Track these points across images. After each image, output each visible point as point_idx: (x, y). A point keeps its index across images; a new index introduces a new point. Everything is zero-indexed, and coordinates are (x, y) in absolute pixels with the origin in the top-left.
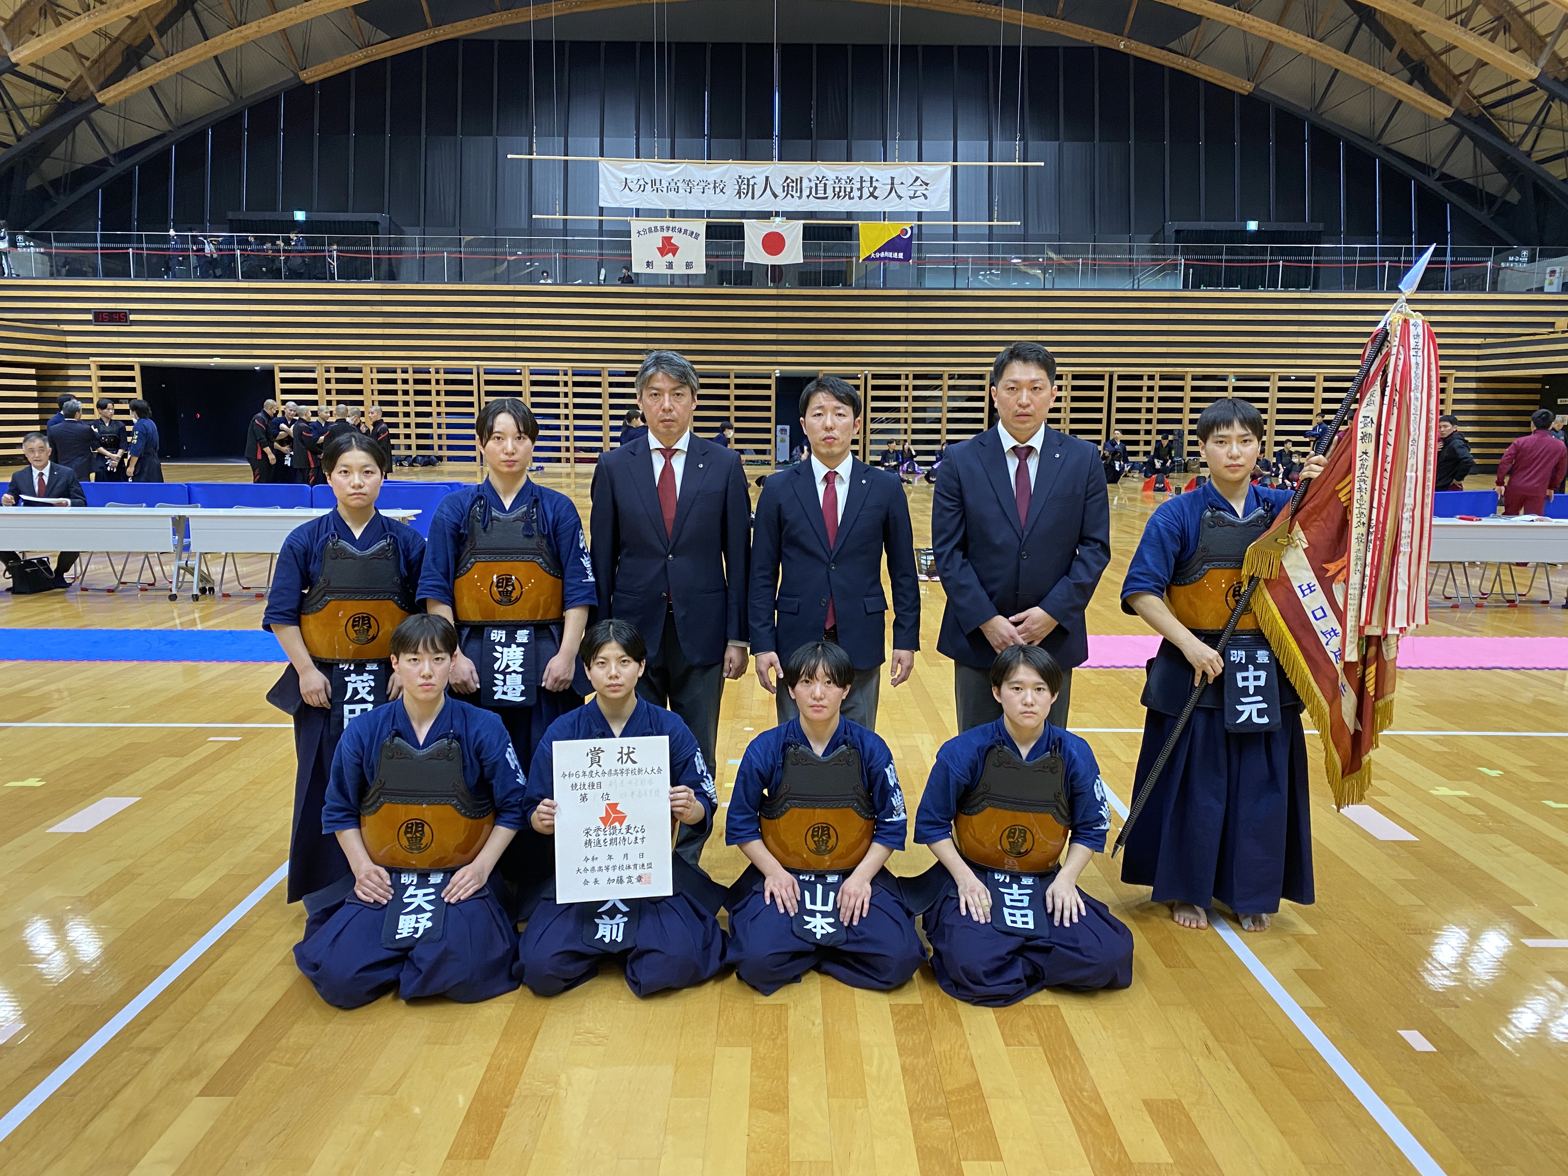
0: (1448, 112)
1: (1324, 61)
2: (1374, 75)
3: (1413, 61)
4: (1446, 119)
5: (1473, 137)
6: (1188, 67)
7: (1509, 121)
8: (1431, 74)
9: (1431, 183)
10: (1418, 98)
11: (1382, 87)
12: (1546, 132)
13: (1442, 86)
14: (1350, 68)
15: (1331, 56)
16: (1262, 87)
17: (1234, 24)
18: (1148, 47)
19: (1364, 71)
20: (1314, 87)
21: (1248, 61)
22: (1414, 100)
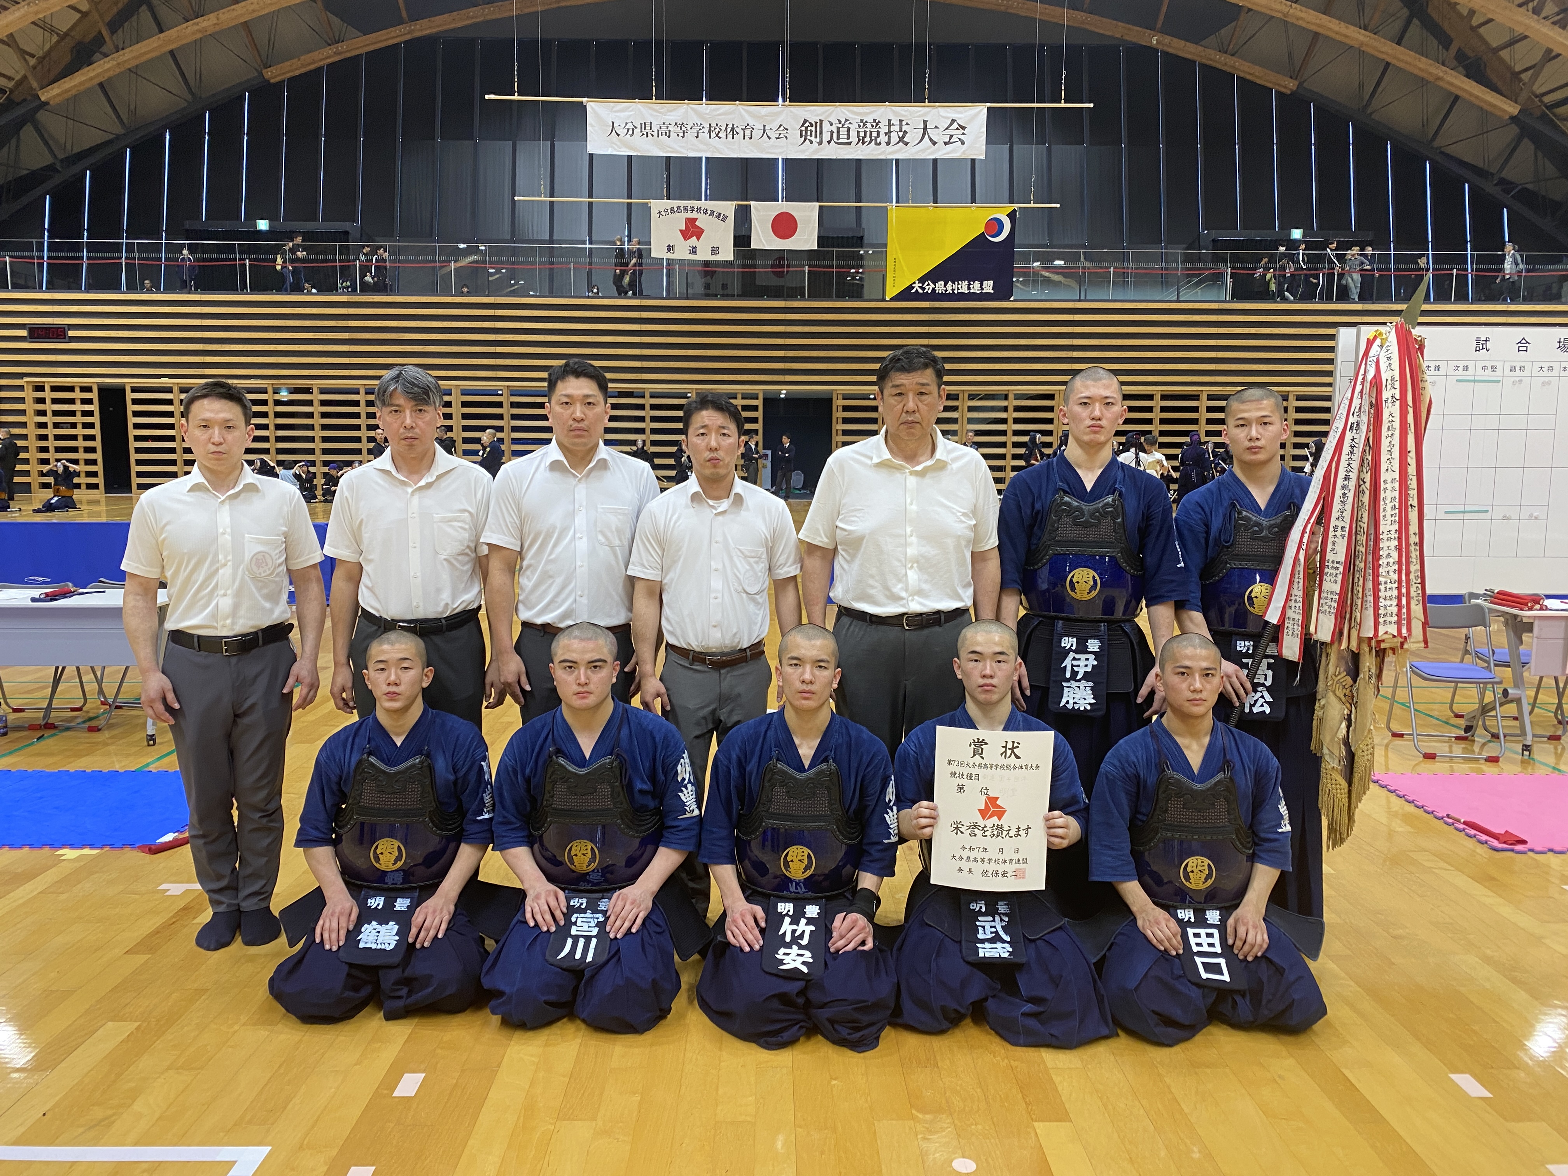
1: (1374, 53)
2: (1434, 71)
4: (1511, 118)
5: (1535, 139)
6: (1224, 64)
8: (1490, 71)
10: (1477, 93)
13: (1500, 83)
14: (1407, 63)
15: (1384, 49)
16: (1305, 85)
17: (1279, 15)
18: (1183, 43)
19: (1421, 66)
20: (1361, 86)
21: (1290, 56)
22: (1477, 97)
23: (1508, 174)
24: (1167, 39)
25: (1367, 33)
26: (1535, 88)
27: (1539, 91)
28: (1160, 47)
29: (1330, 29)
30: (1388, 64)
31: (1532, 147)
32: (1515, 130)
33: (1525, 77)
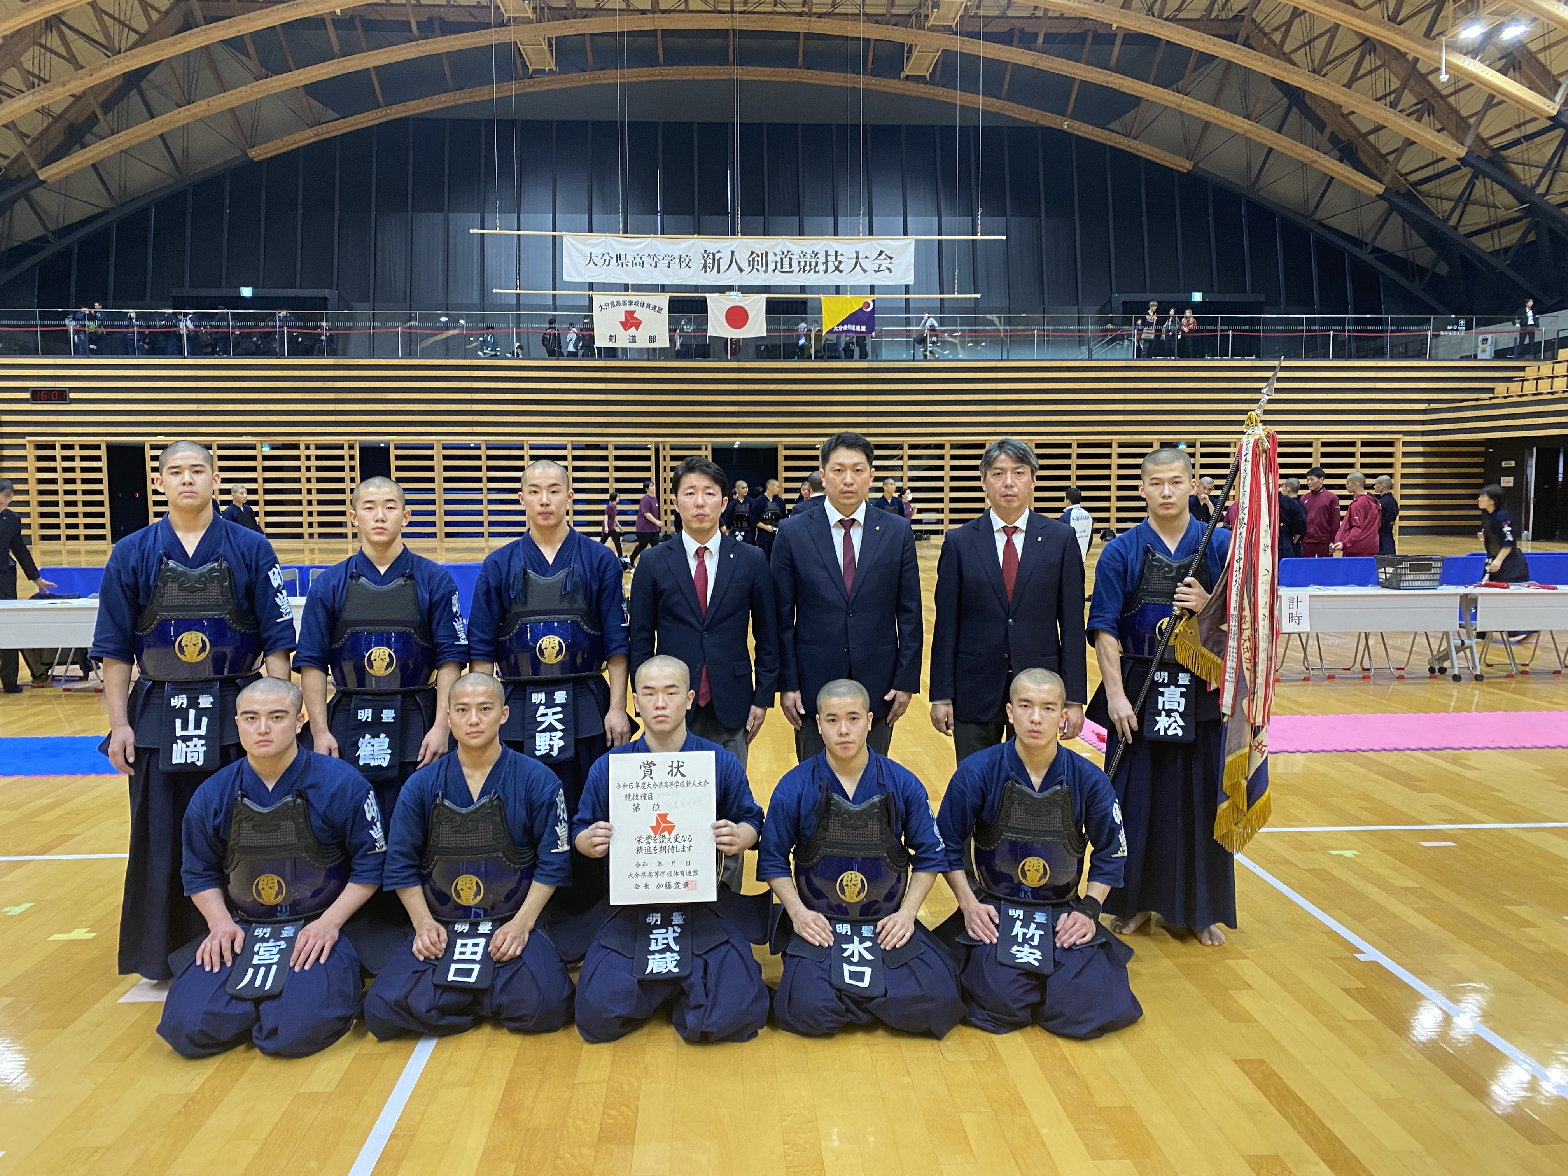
0: (1378, 188)
1: (1258, 139)
2: (1309, 155)
3: (1342, 142)
4: (1378, 195)
5: (1402, 213)
6: (1129, 146)
7: (1437, 198)
8: (1360, 154)
9: (1364, 255)
10: (1350, 175)
11: (1315, 165)
12: (1470, 208)
13: (1370, 165)
14: (1285, 147)
15: (1267, 136)
16: (1200, 165)
17: (1173, 106)
18: (1090, 127)
19: (1299, 151)
20: (1249, 165)
21: (1186, 141)
22: (1348, 178)
23: (1378, 244)
24: (1077, 124)
25: (1250, 122)
26: (1399, 167)
27: (1404, 171)
28: (1070, 131)
29: (1218, 118)
30: (1271, 149)
31: (1400, 219)
32: (1383, 205)
33: (1391, 158)
